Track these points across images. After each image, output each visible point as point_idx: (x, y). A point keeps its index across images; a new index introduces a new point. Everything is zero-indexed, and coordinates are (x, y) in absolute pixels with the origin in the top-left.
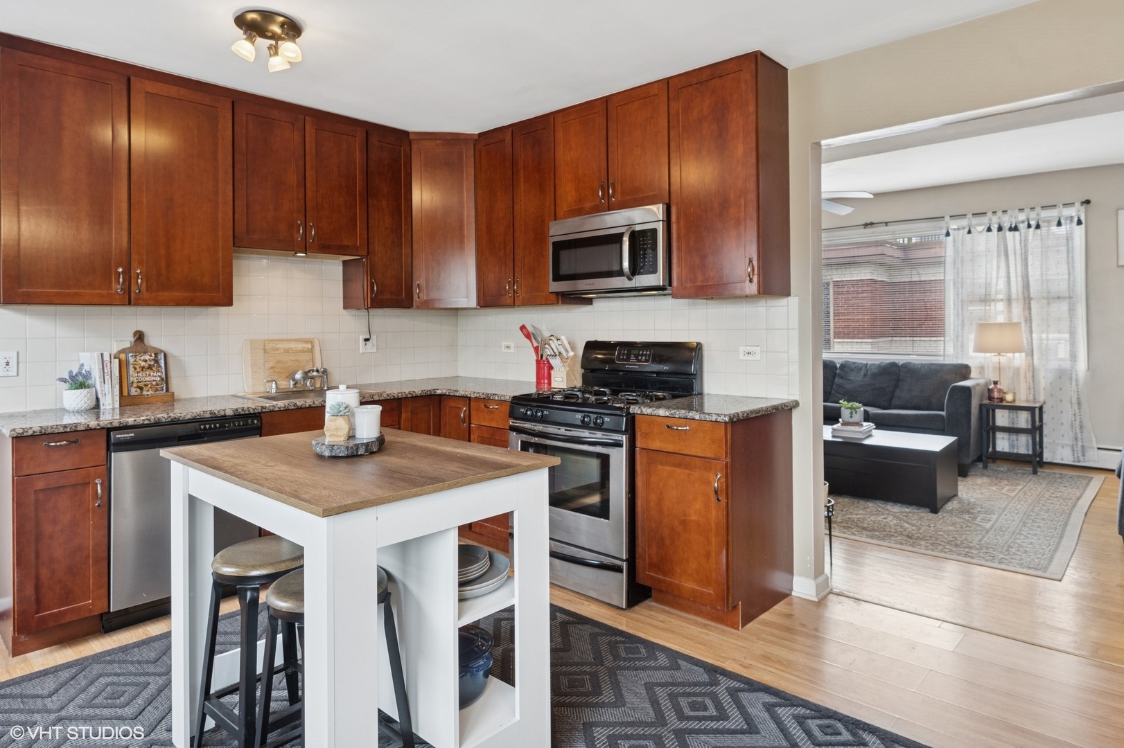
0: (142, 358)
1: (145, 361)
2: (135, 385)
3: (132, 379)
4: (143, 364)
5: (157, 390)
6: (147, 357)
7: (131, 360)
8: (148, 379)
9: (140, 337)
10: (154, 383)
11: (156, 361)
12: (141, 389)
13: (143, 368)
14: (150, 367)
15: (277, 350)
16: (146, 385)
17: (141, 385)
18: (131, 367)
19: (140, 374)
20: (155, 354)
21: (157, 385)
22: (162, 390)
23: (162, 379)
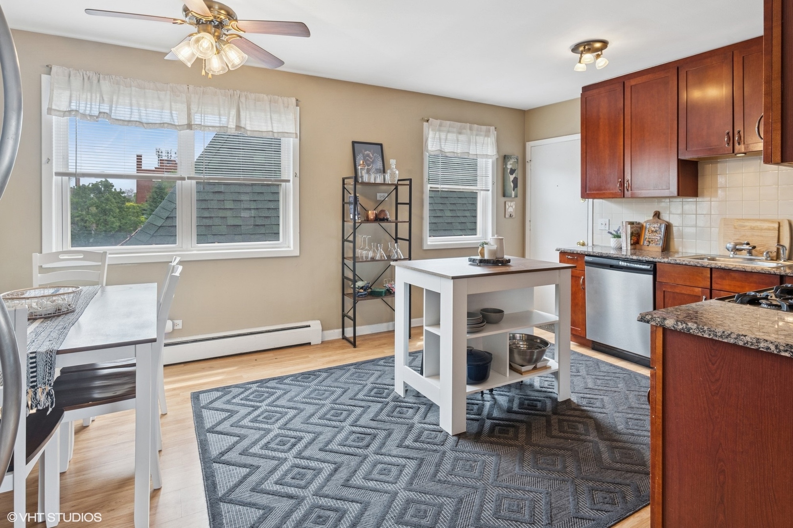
0: (653, 226)
1: (654, 228)
2: (647, 240)
3: (646, 236)
4: (653, 229)
5: (657, 244)
6: (656, 226)
7: (648, 226)
8: (654, 237)
9: (657, 215)
10: (656, 240)
11: (660, 228)
12: (649, 242)
13: (652, 231)
14: (656, 231)
15: (744, 227)
16: (652, 241)
17: (650, 240)
18: (647, 230)
19: (650, 235)
20: (660, 224)
21: (658, 241)
22: (660, 245)
23: (661, 238)
